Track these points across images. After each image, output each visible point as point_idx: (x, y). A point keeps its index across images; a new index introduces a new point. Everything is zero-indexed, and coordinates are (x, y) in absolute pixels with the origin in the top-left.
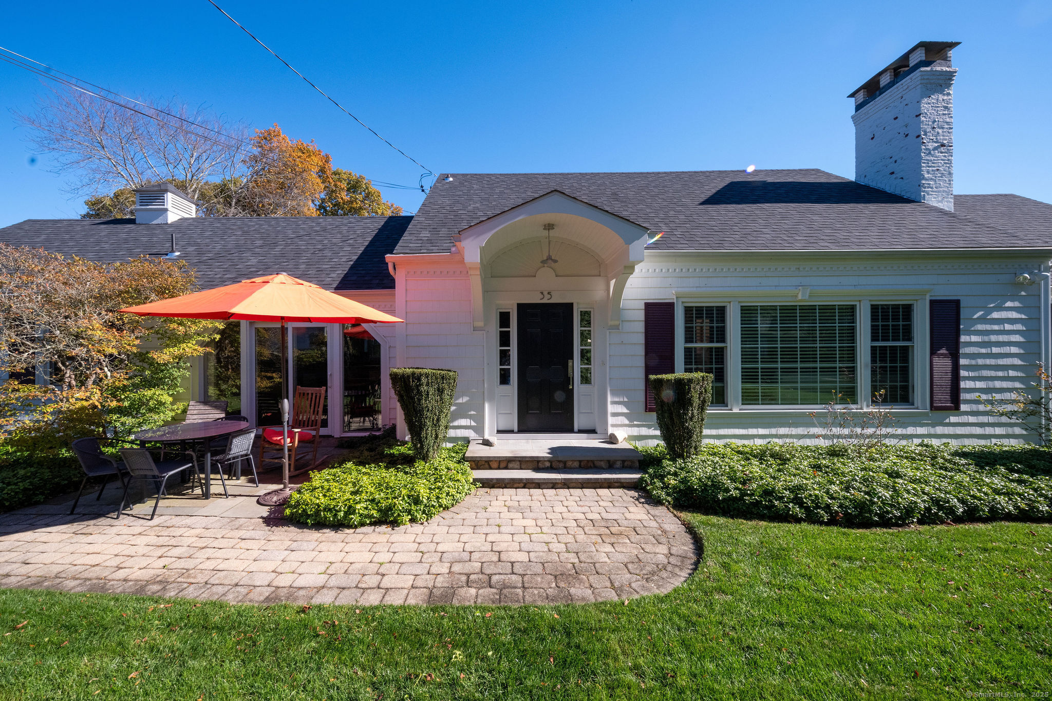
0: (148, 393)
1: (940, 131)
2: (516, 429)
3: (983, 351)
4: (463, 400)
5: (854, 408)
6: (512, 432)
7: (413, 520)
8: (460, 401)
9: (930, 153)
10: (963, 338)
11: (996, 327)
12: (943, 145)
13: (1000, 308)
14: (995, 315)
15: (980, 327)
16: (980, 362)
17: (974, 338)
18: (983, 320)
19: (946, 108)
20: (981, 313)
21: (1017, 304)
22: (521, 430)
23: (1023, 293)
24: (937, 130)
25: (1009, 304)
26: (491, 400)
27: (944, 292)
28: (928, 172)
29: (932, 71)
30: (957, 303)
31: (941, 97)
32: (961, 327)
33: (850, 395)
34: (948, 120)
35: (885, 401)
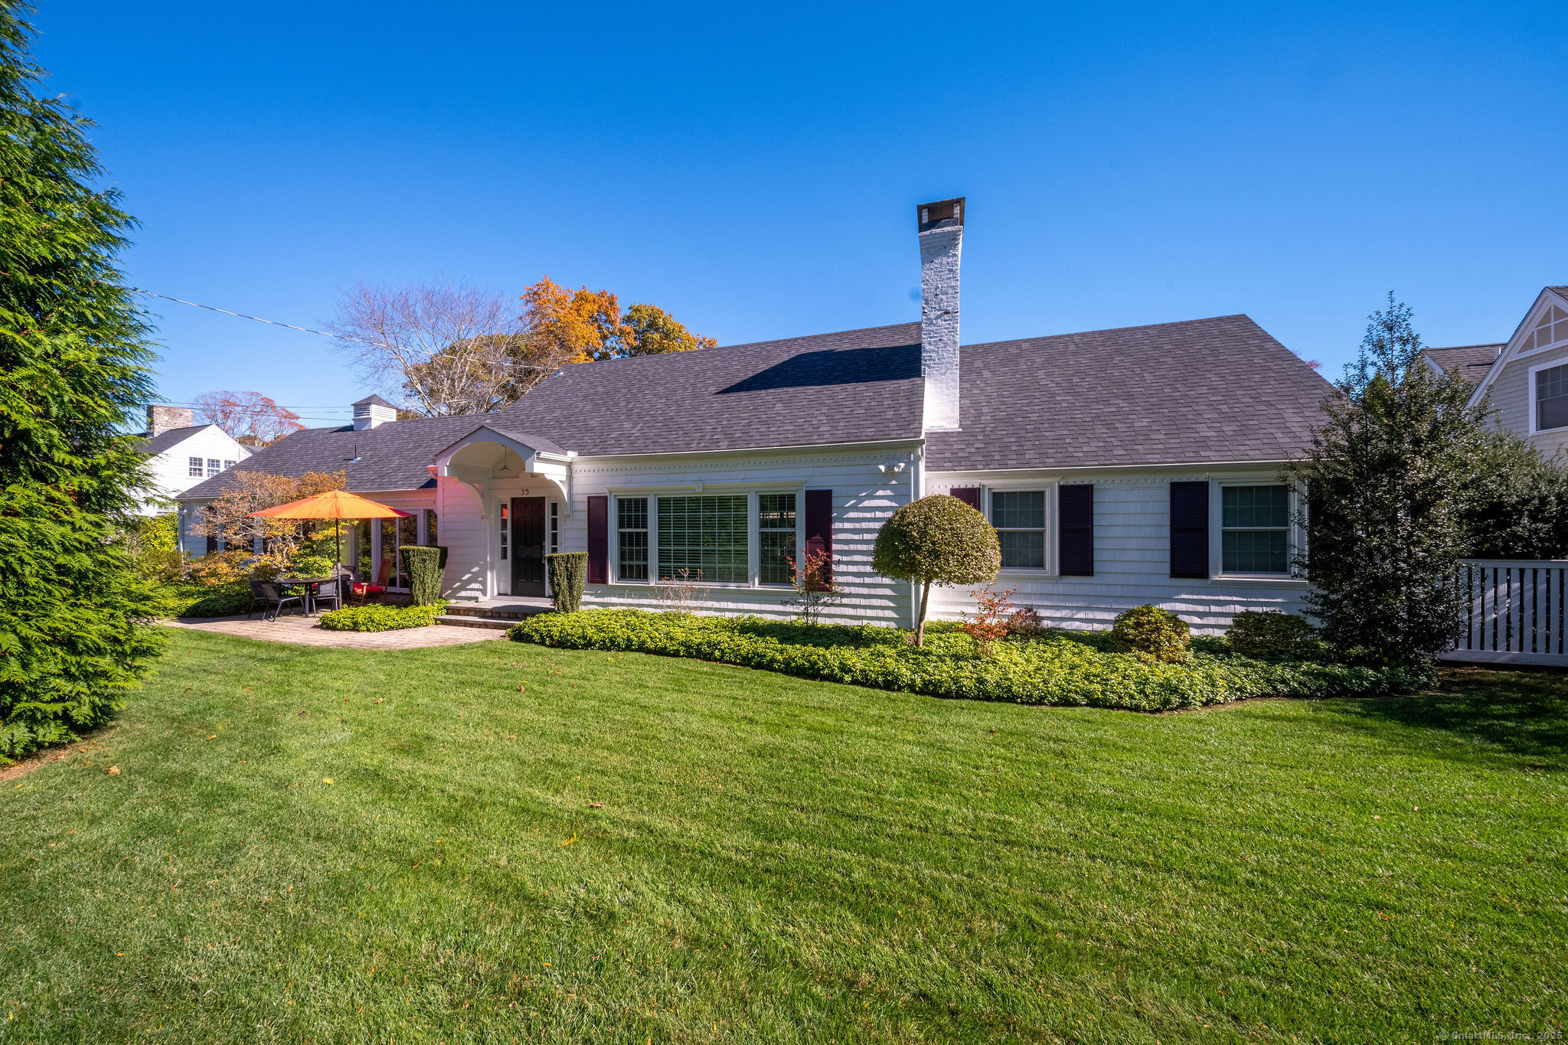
0: (311, 559)
1: (944, 297)
2: (509, 592)
3: (856, 537)
4: (475, 569)
5: (744, 586)
6: (506, 595)
7: (368, 630)
8: (474, 570)
9: (932, 323)
10: (836, 525)
11: (868, 515)
12: (947, 313)
13: (871, 497)
14: (867, 503)
15: (851, 515)
16: (852, 547)
17: (847, 525)
18: (854, 508)
19: (951, 271)
20: (853, 502)
21: (889, 493)
22: (513, 594)
23: (894, 482)
24: (940, 296)
25: (880, 493)
26: (492, 570)
27: (819, 483)
28: (930, 344)
29: (931, 234)
30: (829, 492)
31: (945, 260)
32: (834, 515)
33: (742, 577)
34: (953, 284)
35: (774, 581)
